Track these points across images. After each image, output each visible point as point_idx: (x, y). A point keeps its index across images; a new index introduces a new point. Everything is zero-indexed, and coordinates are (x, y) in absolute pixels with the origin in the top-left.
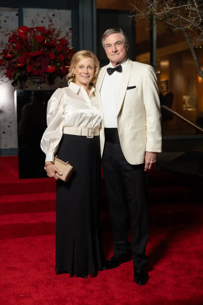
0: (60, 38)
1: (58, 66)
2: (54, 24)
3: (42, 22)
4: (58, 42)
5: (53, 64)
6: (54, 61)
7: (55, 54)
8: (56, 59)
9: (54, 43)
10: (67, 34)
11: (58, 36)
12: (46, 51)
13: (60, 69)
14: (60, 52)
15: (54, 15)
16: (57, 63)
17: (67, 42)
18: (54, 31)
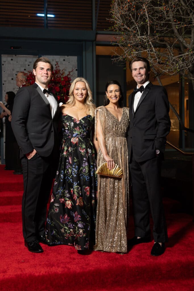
0: (64, 76)
1: (62, 96)
2: (60, 66)
4: (62, 79)
5: (59, 95)
6: (59, 92)
7: (60, 87)
8: (60, 91)
9: (59, 80)
10: (69, 73)
11: (62, 75)
12: (53, 86)
13: (63, 98)
14: (64, 86)
15: (64, 60)
16: (61, 94)
17: (69, 79)
18: (59, 71)
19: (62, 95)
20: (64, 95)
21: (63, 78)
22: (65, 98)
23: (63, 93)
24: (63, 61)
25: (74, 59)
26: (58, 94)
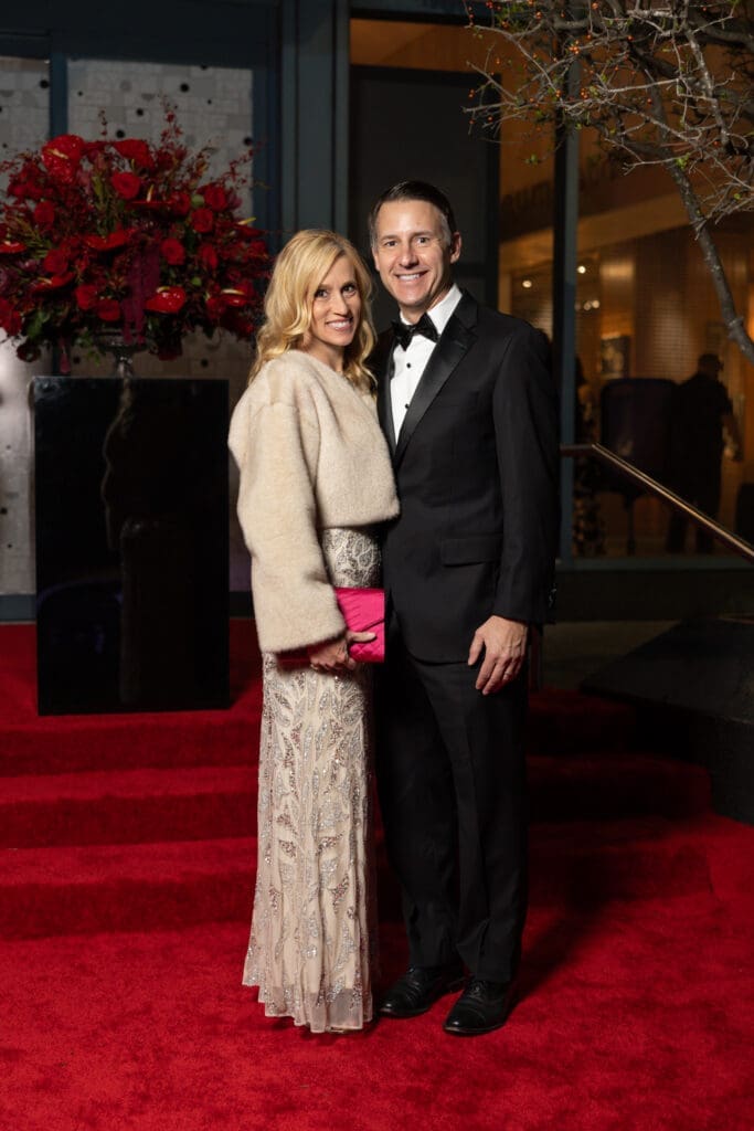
1: (197, 289)
2: (182, 130)
3: (140, 112)
4: (198, 199)
5: (177, 280)
6: (182, 268)
7: (184, 242)
8: (188, 261)
9: (181, 202)
10: (233, 169)
11: (196, 176)
12: (150, 232)
13: (202, 299)
14: (204, 234)
15: (185, 88)
16: (191, 278)
17: (231, 199)
18: (181, 155)
19: (197, 281)
20: (204, 283)
21: (202, 191)
22: (208, 296)
23: (199, 273)
24: (180, 93)
25: (234, 85)
26: (173, 275)
